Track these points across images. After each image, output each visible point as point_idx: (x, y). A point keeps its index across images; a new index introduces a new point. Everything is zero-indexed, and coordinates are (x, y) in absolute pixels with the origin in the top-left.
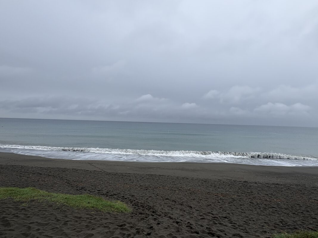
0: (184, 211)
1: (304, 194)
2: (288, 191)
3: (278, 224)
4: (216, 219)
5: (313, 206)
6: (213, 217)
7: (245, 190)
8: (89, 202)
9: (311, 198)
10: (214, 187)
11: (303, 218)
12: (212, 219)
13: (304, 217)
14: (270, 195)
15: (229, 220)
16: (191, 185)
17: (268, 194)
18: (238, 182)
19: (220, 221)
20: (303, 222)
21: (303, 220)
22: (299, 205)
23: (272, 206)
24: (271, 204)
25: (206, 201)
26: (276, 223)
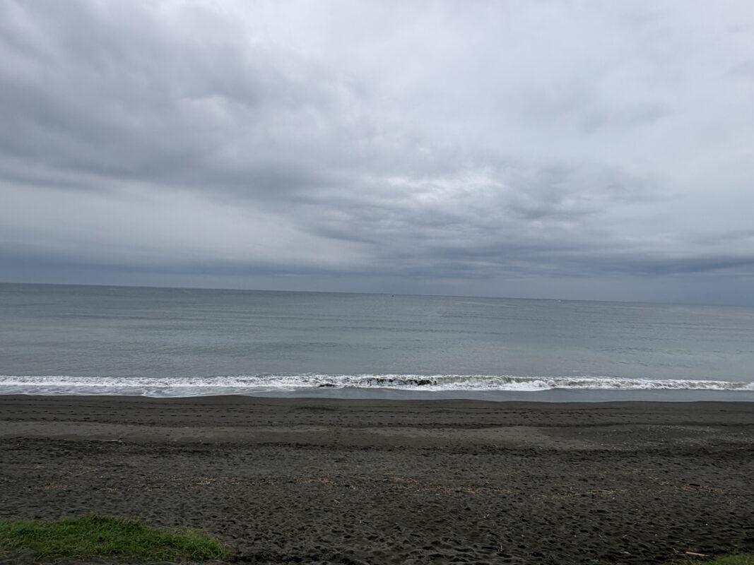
0: (382, 540)
1: (666, 472)
2: (631, 468)
3: (618, 551)
4: (468, 553)
5: (691, 500)
6: (459, 550)
7: (529, 471)
8: (101, 538)
9: (684, 481)
10: (451, 468)
11: (671, 532)
12: (457, 555)
13: (673, 529)
14: (591, 481)
15: (501, 555)
16: (391, 467)
17: (586, 478)
18: (511, 450)
19: (479, 559)
20: (674, 541)
21: (672, 538)
22: (660, 501)
23: (599, 508)
24: (596, 504)
25: (433, 509)
26: (612, 551)
